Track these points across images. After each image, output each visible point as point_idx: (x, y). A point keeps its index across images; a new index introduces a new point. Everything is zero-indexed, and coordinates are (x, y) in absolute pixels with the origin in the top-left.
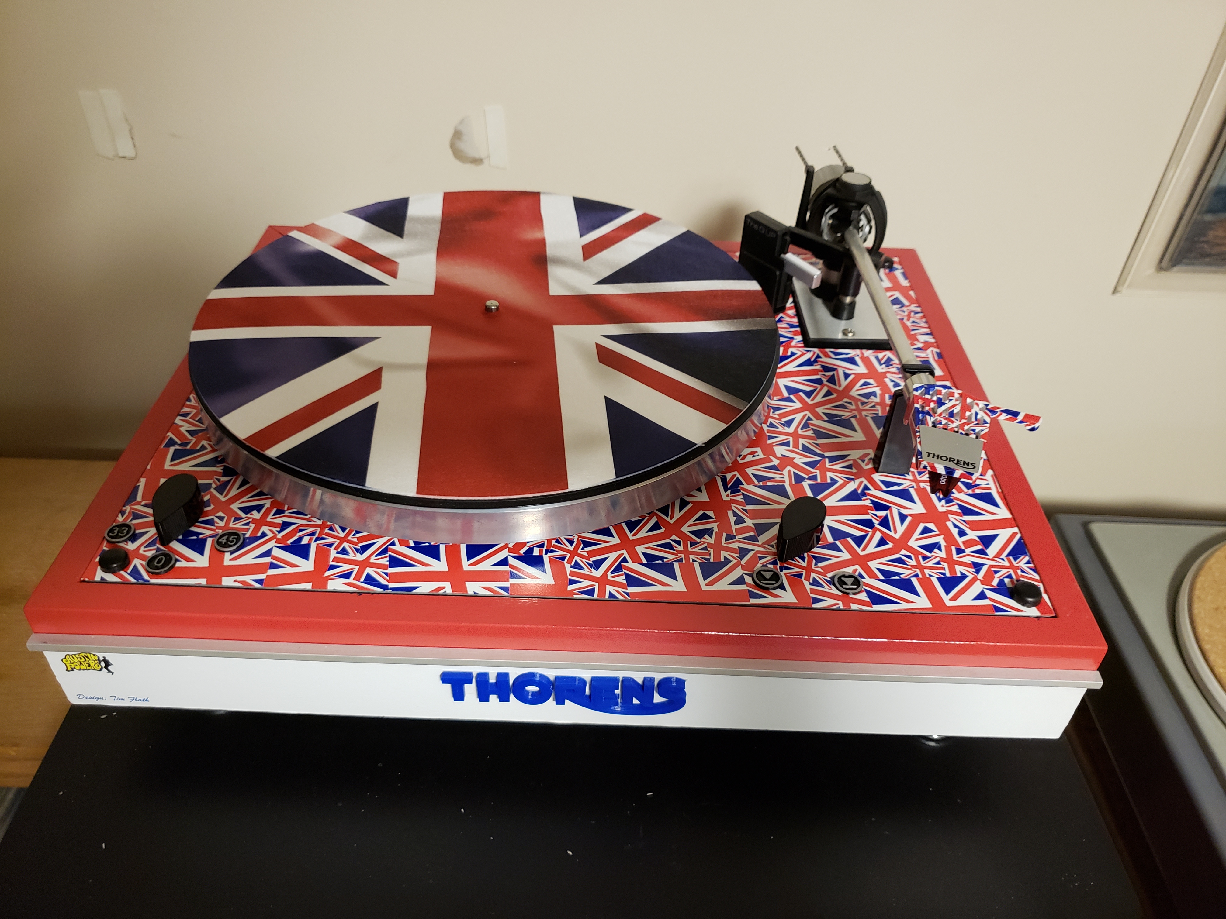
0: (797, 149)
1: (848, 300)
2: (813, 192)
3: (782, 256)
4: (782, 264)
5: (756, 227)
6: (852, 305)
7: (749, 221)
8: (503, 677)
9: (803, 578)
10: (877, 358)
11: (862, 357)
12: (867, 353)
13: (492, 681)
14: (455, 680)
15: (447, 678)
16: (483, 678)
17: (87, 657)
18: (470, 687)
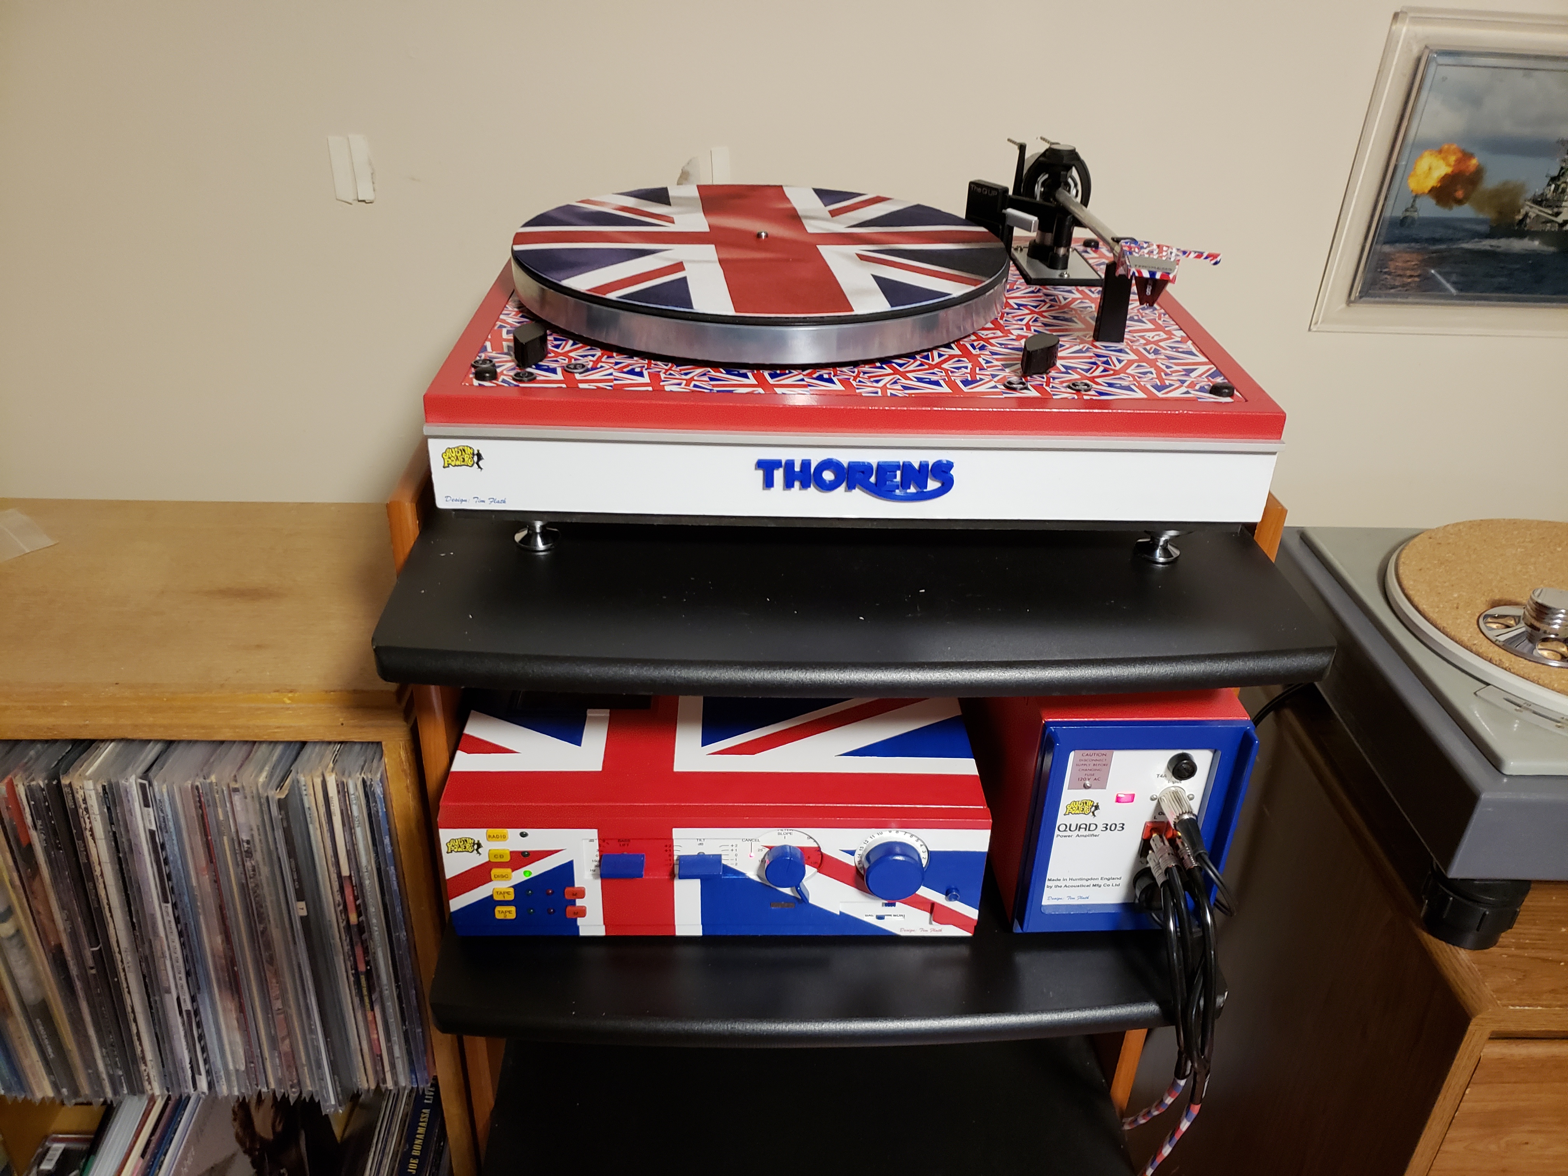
0: (1009, 140)
1: (1062, 251)
2: (1025, 172)
3: (1004, 211)
4: (1004, 216)
5: (979, 190)
6: (1066, 257)
7: (972, 186)
8: (806, 464)
9: (1044, 386)
10: (1091, 291)
11: (1077, 290)
12: (1080, 288)
13: (797, 468)
14: (767, 467)
15: (761, 464)
16: (790, 464)
17: (464, 450)
18: (779, 475)
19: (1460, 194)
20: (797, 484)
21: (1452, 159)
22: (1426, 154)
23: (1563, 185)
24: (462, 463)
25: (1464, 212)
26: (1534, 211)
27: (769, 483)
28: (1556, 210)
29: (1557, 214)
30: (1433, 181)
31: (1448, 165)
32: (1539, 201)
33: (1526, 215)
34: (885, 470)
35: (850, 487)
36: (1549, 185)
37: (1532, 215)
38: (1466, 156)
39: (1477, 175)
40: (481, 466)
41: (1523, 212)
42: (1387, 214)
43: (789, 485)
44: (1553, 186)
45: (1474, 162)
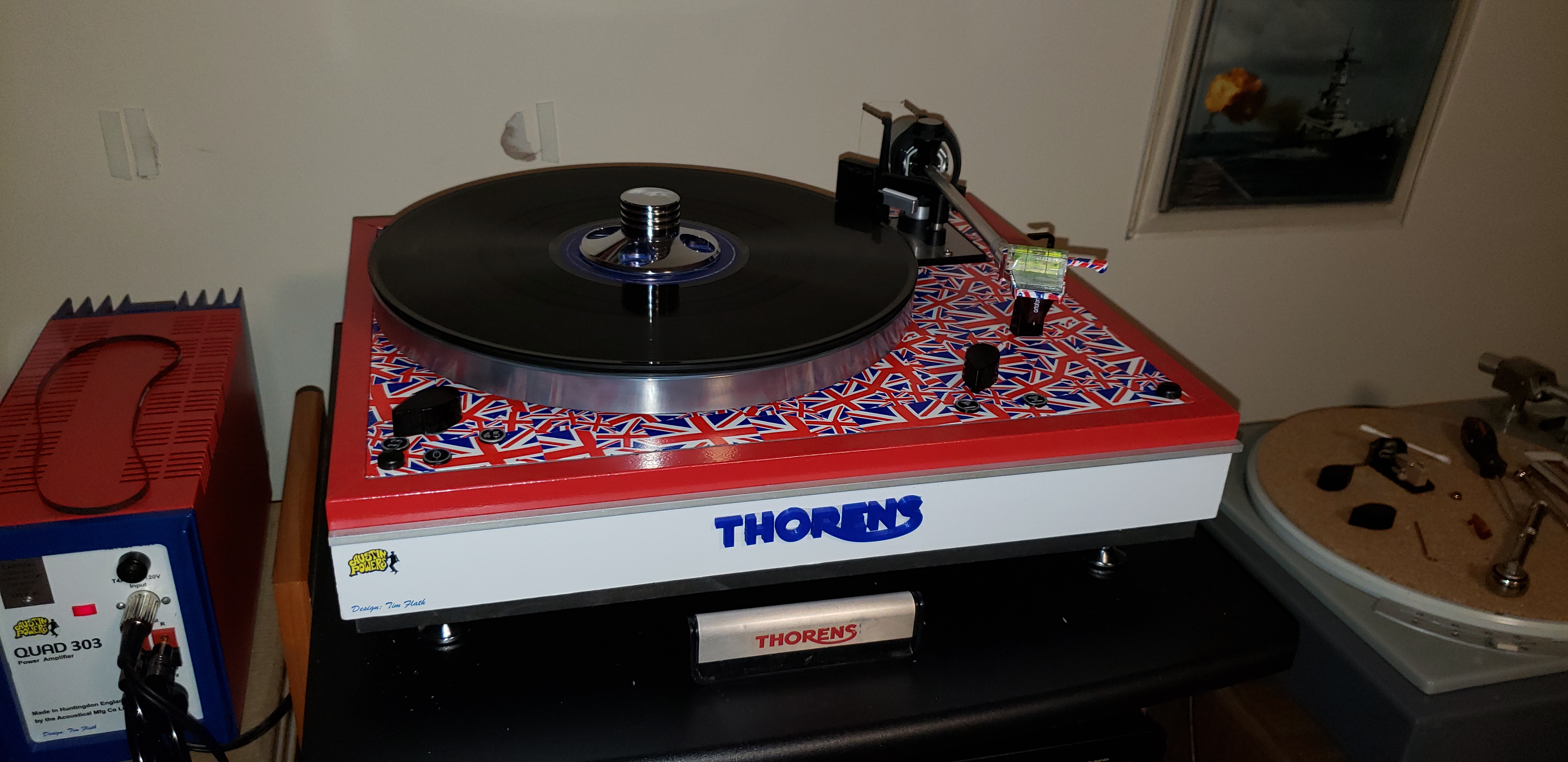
1: (937, 226)
4: (882, 195)
6: (942, 232)
8: (768, 516)
9: (995, 403)
10: (977, 267)
11: (965, 268)
12: (968, 265)
13: (759, 522)
14: (727, 525)
15: (719, 523)
16: (751, 519)
17: (376, 555)
18: (739, 532)
19: (1248, 111)
20: (759, 538)
21: (1241, 80)
22: (1218, 76)
23: (1334, 99)
24: (373, 569)
25: (1253, 126)
26: (1310, 123)
27: (729, 541)
28: (1328, 121)
29: (1330, 125)
30: (1225, 101)
31: (1237, 86)
32: (1314, 113)
33: (1305, 126)
34: (853, 512)
35: (817, 535)
36: (1322, 100)
37: (1309, 126)
38: (1252, 77)
39: (1262, 93)
40: (396, 569)
41: (1302, 124)
42: (1190, 131)
43: (750, 540)
44: (1325, 101)
45: (1259, 82)
